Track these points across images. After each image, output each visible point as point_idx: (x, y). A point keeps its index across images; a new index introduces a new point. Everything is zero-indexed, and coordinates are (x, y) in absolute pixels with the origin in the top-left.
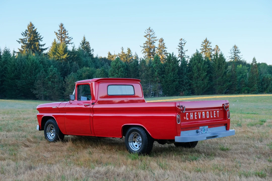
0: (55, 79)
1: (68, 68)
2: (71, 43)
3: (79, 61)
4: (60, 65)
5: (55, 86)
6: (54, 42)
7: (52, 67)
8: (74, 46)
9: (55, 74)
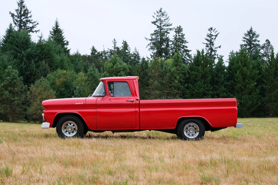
0: (14, 88)
1: (32, 71)
2: (36, 31)
3: (50, 60)
4: (20, 66)
5: (14, 99)
6: (9, 28)
7: (10, 68)
8: (41, 36)
9: (16, 79)
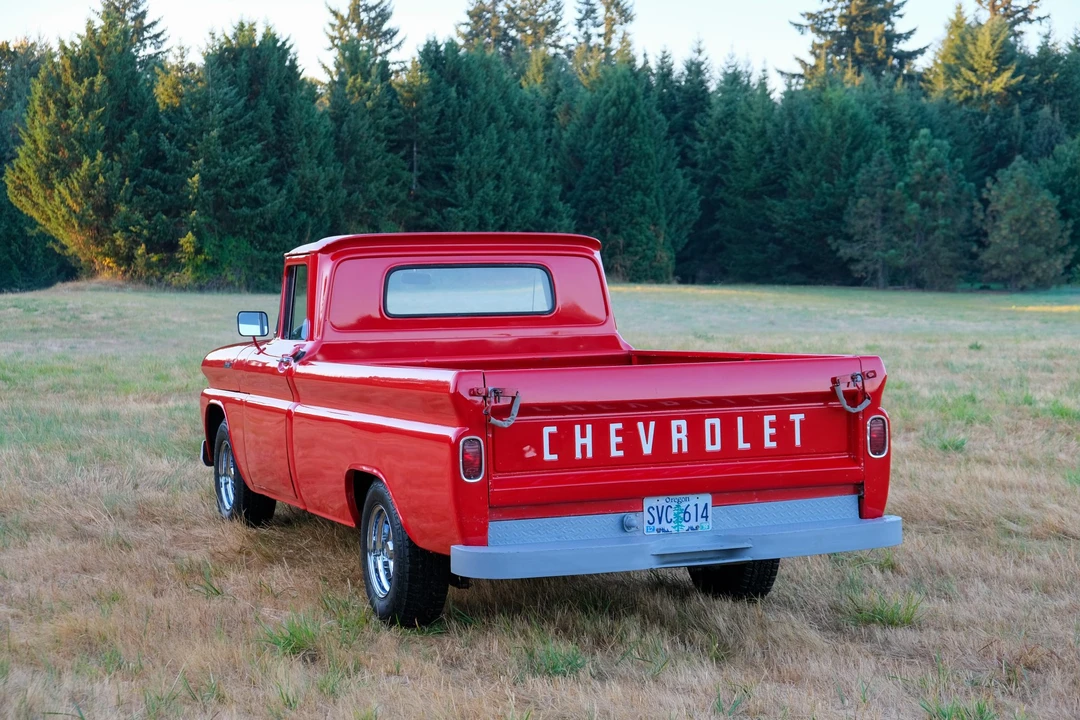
0: (935, 192)
1: (1013, 138)
2: (1039, 19)
3: (1069, 103)
4: (977, 124)
5: (935, 224)
6: (954, 18)
7: (925, 136)
8: (1047, 32)
9: (940, 165)
